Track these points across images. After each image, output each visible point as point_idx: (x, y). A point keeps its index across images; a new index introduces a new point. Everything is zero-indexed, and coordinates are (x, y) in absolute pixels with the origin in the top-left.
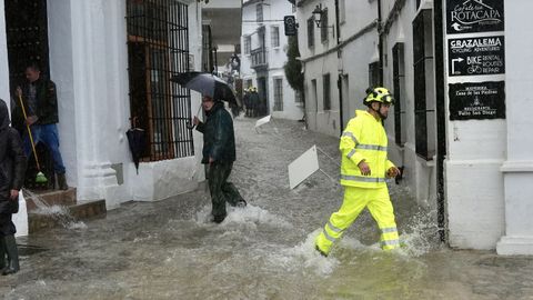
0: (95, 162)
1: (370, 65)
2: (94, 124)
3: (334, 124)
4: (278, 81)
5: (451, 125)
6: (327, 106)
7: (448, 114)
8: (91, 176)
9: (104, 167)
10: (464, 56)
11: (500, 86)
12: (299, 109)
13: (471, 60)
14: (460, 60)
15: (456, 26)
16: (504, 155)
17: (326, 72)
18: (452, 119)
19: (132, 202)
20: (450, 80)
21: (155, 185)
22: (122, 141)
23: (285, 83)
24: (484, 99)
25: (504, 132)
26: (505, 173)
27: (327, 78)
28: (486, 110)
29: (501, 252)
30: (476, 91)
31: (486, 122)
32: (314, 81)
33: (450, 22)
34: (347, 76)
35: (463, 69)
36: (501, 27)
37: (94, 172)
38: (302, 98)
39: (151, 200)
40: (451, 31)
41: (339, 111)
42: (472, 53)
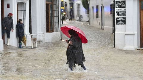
0: (40, 32)
1: (110, 5)
2: (40, 24)
3: (99, 23)
4: (79, 5)
5: (116, 25)
6: (97, 17)
7: (116, 23)
8: (39, 35)
9: (42, 33)
10: (119, 12)
11: (125, 18)
12: (87, 17)
13: (120, 13)
14: (118, 13)
15: (117, 7)
16: (125, 31)
17: (97, 5)
18: (116, 24)
19: (46, 42)
20: (116, 17)
21: (52, 38)
22: (44, 28)
23: (82, 6)
24: (122, 21)
25: (125, 27)
26: (125, 35)
27: (97, 7)
28: (123, 23)
29: (124, 49)
30: (121, 19)
31: (123, 25)
32: (93, 7)
33: (116, 6)
34: (104, 7)
35: (118, 15)
36: (125, 7)
37: (40, 34)
38: (88, 12)
39: (51, 42)
40: (116, 7)
41: (101, 19)
42: (120, 12)
